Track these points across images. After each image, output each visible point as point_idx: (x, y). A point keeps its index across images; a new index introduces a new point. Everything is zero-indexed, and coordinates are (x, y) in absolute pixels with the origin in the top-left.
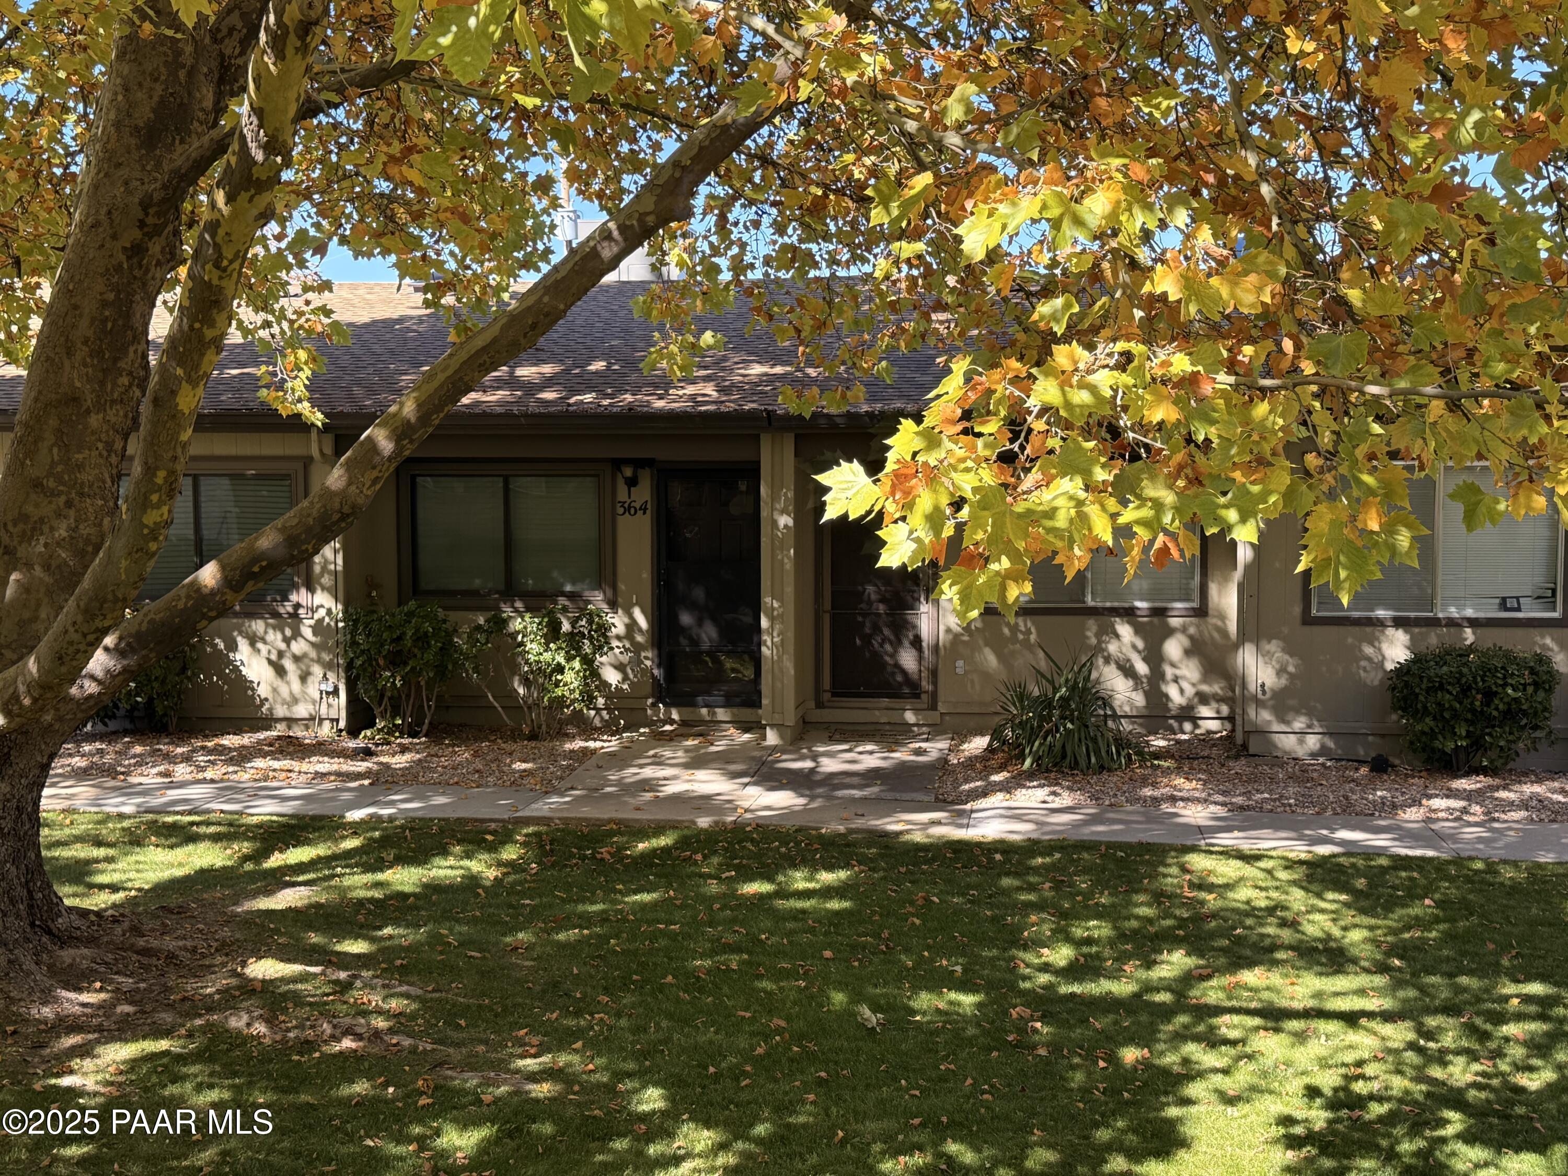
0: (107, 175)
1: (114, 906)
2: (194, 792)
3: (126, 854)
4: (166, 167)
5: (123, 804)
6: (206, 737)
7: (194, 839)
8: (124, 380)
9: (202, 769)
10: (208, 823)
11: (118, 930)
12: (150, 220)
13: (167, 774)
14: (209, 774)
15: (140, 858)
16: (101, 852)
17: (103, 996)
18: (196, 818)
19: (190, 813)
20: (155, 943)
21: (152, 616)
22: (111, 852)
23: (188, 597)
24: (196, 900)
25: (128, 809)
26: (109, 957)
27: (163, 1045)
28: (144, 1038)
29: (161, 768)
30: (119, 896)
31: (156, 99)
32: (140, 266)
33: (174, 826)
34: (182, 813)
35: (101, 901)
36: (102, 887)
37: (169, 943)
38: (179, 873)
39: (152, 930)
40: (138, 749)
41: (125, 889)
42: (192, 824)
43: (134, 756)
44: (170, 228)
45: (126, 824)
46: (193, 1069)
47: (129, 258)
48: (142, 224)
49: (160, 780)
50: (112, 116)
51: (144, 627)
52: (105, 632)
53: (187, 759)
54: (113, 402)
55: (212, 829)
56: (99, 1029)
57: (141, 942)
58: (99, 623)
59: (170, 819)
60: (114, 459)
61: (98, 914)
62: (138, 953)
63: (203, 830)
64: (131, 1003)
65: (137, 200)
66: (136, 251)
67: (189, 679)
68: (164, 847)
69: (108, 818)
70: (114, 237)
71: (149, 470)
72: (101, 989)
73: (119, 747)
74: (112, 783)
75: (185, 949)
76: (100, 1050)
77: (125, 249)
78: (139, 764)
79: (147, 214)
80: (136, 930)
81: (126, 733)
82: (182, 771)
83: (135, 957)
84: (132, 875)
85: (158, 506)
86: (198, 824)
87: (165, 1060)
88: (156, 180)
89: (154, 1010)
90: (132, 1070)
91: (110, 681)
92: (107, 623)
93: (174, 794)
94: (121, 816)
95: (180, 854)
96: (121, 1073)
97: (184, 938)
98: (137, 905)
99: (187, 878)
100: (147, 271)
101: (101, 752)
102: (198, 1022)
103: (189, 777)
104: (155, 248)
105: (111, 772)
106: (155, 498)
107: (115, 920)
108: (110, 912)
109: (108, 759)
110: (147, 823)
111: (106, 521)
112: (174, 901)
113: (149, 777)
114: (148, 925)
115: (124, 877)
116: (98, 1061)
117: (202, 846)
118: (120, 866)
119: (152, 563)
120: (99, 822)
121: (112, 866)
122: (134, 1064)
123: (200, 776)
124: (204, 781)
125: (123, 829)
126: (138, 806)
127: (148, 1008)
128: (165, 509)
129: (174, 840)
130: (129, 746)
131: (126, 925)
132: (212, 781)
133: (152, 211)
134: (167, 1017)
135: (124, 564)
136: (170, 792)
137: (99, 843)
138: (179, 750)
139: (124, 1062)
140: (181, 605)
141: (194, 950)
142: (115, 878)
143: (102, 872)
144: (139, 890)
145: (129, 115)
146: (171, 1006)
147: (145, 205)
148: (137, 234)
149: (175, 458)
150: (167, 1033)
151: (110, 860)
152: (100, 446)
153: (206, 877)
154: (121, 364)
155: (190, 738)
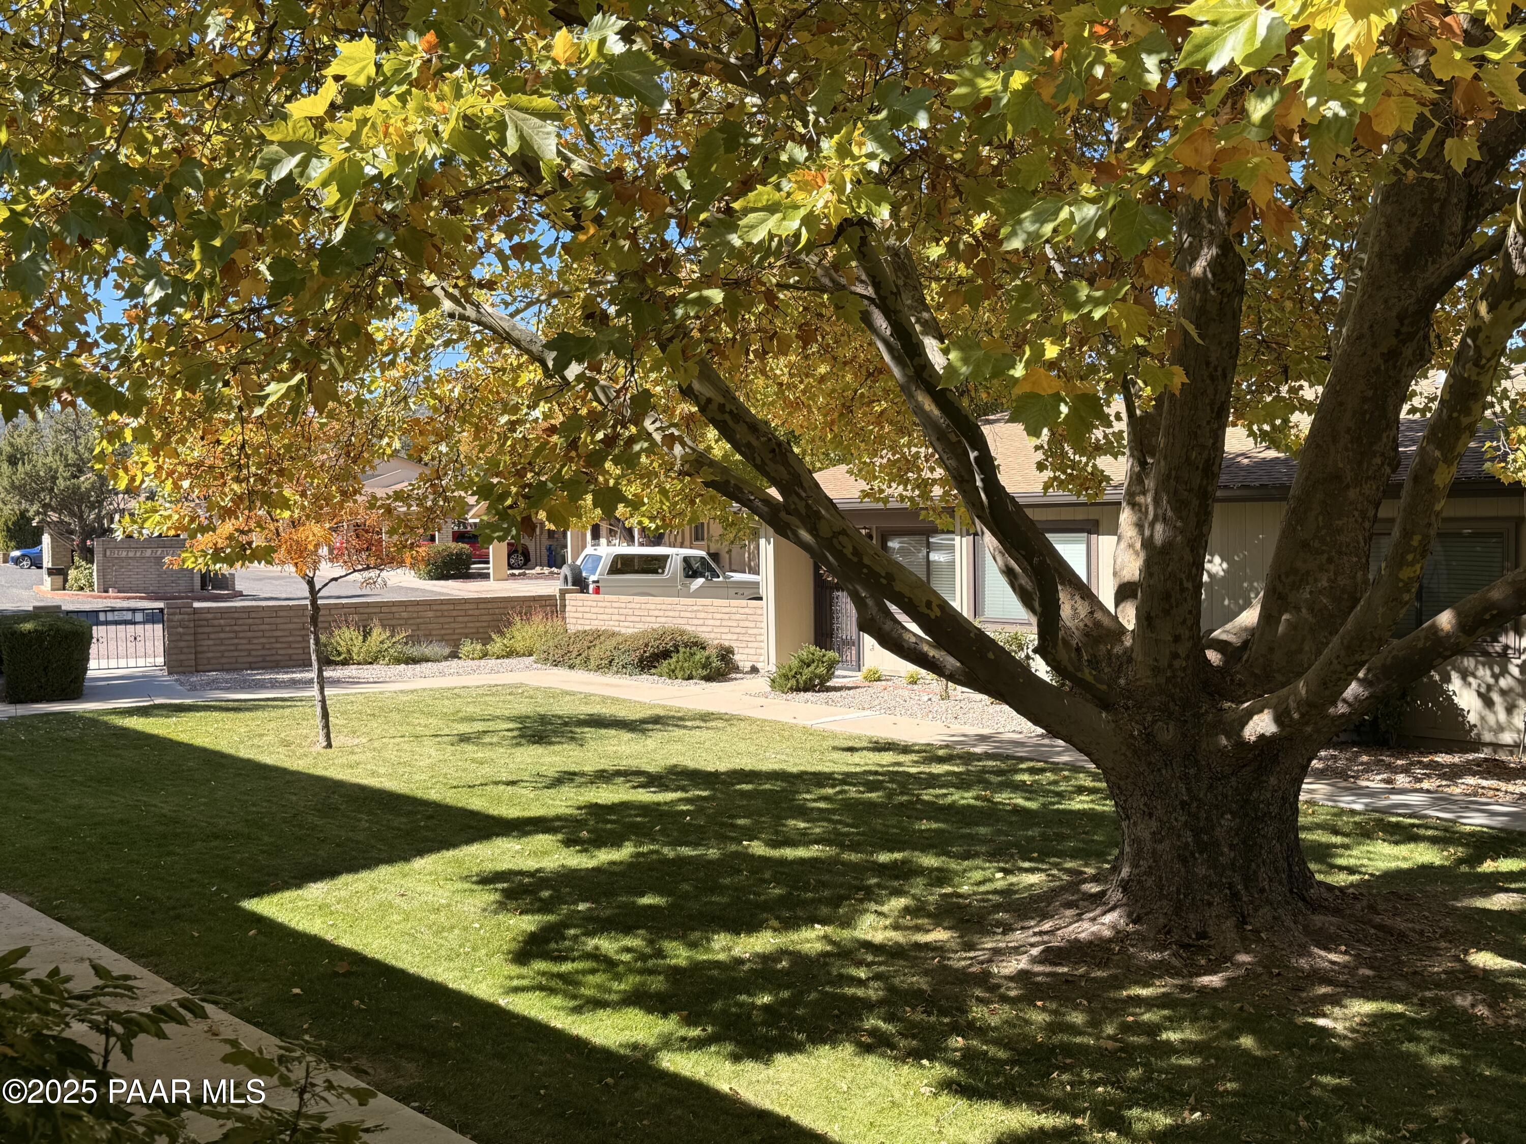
0: (1370, 296)
1: (1352, 885)
2: (1414, 799)
3: (1359, 844)
4: (1420, 285)
5: (1354, 802)
6: (1422, 754)
7: (1414, 838)
8: (1378, 460)
9: (1420, 780)
10: (1427, 827)
11: (1358, 906)
12: (1404, 330)
13: (1388, 781)
14: (1426, 785)
15: (1371, 848)
16: (1338, 840)
17: (1347, 958)
18: (1416, 821)
19: (1411, 816)
20: (1388, 922)
21: (1395, 652)
22: (1346, 840)
23: (1427, 638)
24: (1421, 891)
25: (1358, 807)
26: (1352, 927)
27: (1399, 1008)
28: (1383, 999)
29: (1385, 776)
30: (1355, 878)
31: (1413, 230)
32: (1395, 367)
33: (1397, 825)
34: (1403, 816)
35: (1341, 879)
36: (1341, 868)
37: (1400, 924)
38: (1404, 865)
39: (1386, 910)
40: (1365, 758)
41: (1360, 873)
42: (1413, 825)
43: (1362, 764)
44: (1421, 333)
45: (1357, 819)
46: (1427, 1034)
47: (1386, 361)
48: (1398, 333)
49: (1383, 785)
50: (1376, 249)
51: (1389, 660)
52: (1361, 665)
53: (1406, 770)
54: (1368, 478)
55: (1430, 833)
56: (1345, 984)
57: (1377, 919)
58: (1357, 657)
59: (1394, 819)
60: (1367, 525)
61: (1341, 889)
62: (1374, 927)
63: (1422, 832)
64: (1371, 968)
65: (1394, 314)
66: (1392, 355)
67: (1408, 704)
68: (1390, 842)
69: (1342, 812)
70: (1374, 346)
71: (1407, 534)
72: (1346, 953)
73: (1348, 755)
74: (1344, 784)
75: (1414, 930)
76: (1347, 1002)
77: (1383, 354)
78: (1366, 771)
79: (1402, 324)
80: (1372, 908)
81: (1354, 744)
82: (1402, 780)
83: (1372, 931)
84: (1365, 862)
85: (1412, 564)
86: (1418, 826)
87: (1401, 1021)
88: (1410, 296)
89: (1390, 977)
90: (1373, 1024)
91: (1357, 704)
92: (1364, 658)
93: (1396, 799)
94: (1353, 812)
95: (1403, 850)
96: (1365, 1024)
97: (1413, 921)
98: (1371, 887)
99: (1410, 871)
100: (1401, 370)
101: (1334, 757)
102: (1428, 994)
103: (1408, 786)
104: (1408, 352)
105: (1343, 774)
106: (1410, 557)
107: (1355, 897)
108: (1351, 890)
109: (1340, 764)
110: (1375, 820)
111: (1360, 574)
112: (1402, 888)
113: (1375, 782)
114: (1381, 907)
115: (1358, 863)
116: (1346, 1011)
117: (1422, 846)
118: (1354, 852)
119: (1404, 611)
120: (1335, 815)
121: (1348, 852)
122: (1376, 1019)
123: (1418, 786)
124: (1421, 790)
125: (1355, 823)
126: (1366, 805)
127: (1385, 974)
128: (1418, 566)
129: (1397, 837)
130: (1357, 755)
131: (1365, 903)
132: (1428, 791)
133: (1406, 322)
134: (1401, 986)
135: (1381, 610)
136: (1392, 797)
137: (1336, 832)
138: (1399, 762)
139: (1368, 1016)
140: (1420, 645)
141: (1422, 933)
142: (1352, 862)
143: (1341, 856)
144: (1372, 875)
145: (1390, 247)
146: (1404, 977)
147: (1401, 318)
148: (1394, 341)
149: (1429, 525)
150: (1401, 999)
151: (1346, 847)
152: (1356, 513)
153: (1426, 870)
154: (1376, 448)
155: (1407, 753)
